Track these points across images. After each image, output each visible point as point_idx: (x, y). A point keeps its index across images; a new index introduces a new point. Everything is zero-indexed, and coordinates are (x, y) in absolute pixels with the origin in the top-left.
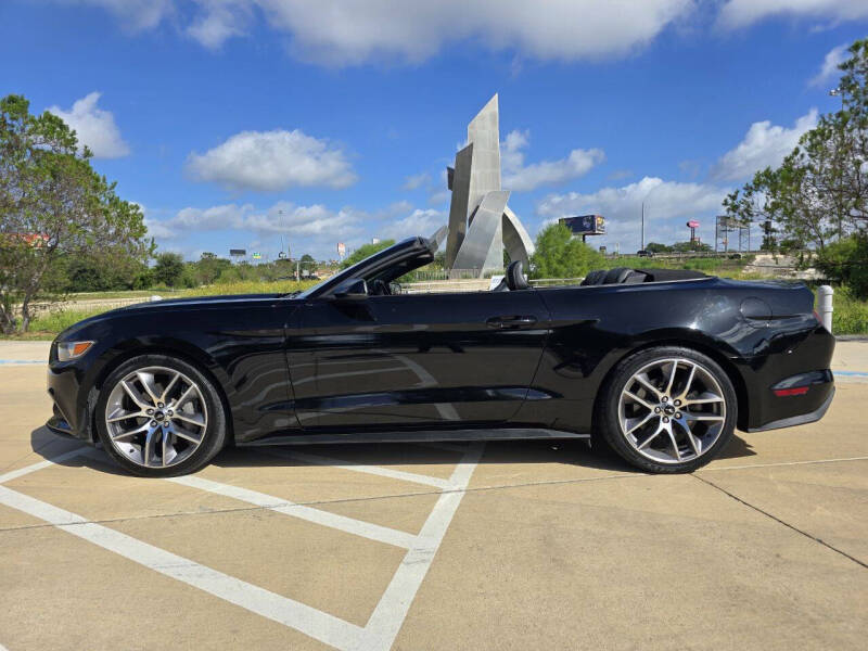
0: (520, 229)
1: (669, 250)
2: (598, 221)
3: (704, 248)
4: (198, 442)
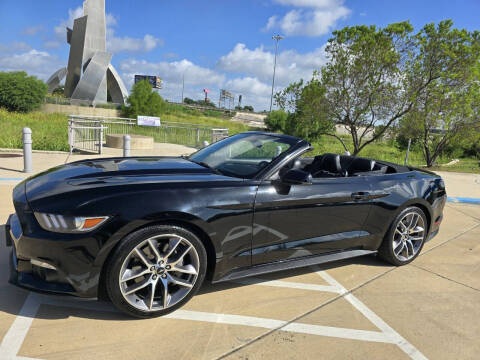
0: (118, 79)
1: (196, 103)
2: (158, 80)
3: (212, 105)
4: (191, 286)
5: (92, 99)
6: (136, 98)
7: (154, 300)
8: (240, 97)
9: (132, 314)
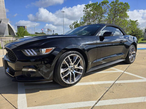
2: (26, 27)
3: (45, 34)
4: (82, 73)
5: (3, 34)
6: (19, 33)
7: (71, 80)
8: (54, 31)
9: (66, 86)
